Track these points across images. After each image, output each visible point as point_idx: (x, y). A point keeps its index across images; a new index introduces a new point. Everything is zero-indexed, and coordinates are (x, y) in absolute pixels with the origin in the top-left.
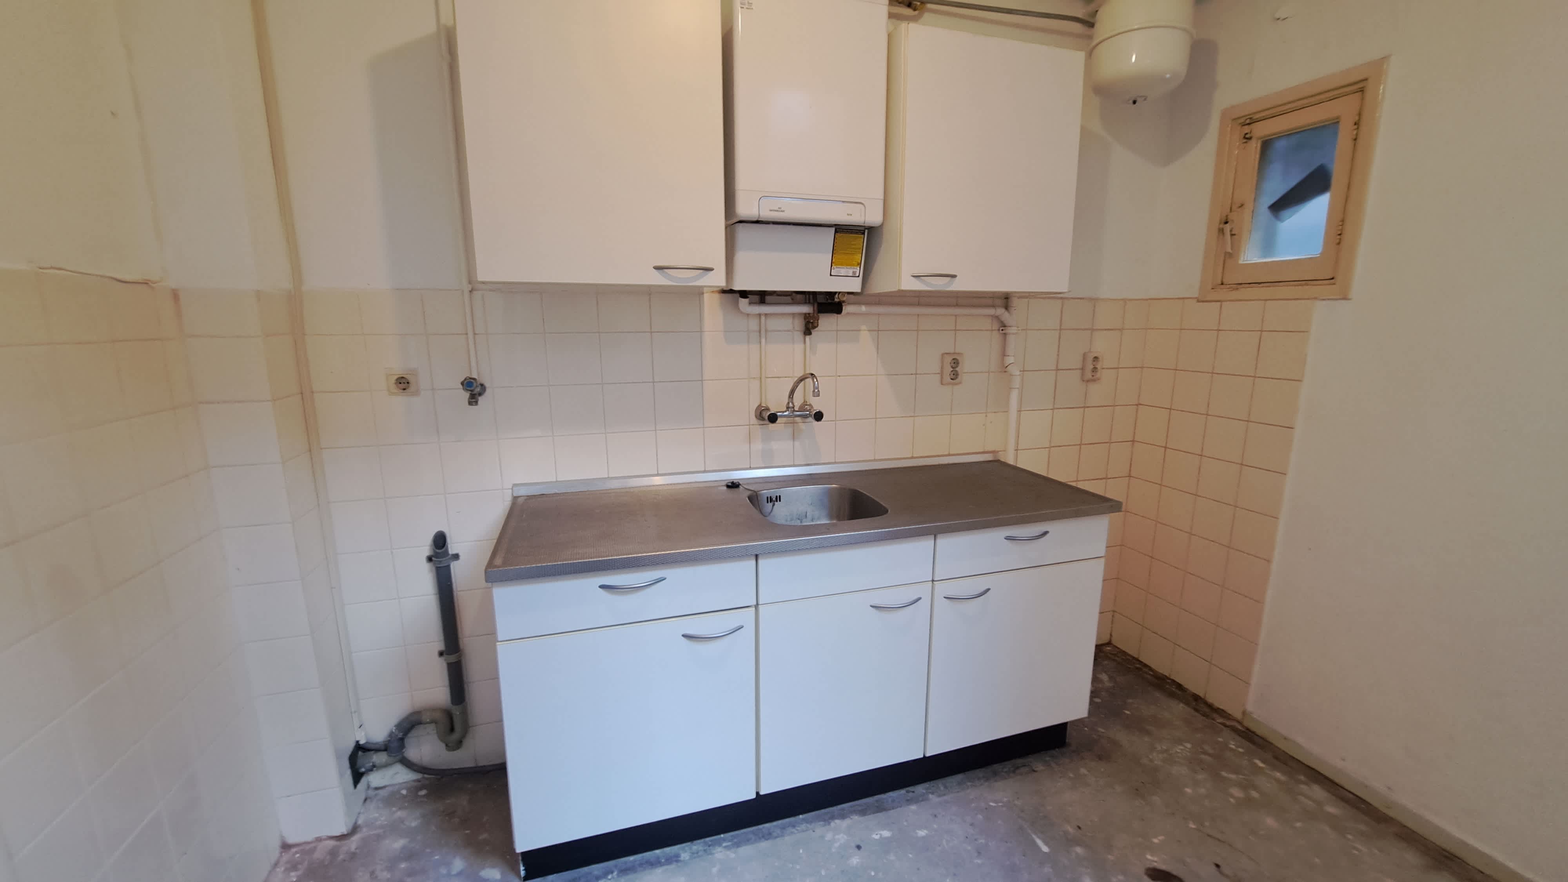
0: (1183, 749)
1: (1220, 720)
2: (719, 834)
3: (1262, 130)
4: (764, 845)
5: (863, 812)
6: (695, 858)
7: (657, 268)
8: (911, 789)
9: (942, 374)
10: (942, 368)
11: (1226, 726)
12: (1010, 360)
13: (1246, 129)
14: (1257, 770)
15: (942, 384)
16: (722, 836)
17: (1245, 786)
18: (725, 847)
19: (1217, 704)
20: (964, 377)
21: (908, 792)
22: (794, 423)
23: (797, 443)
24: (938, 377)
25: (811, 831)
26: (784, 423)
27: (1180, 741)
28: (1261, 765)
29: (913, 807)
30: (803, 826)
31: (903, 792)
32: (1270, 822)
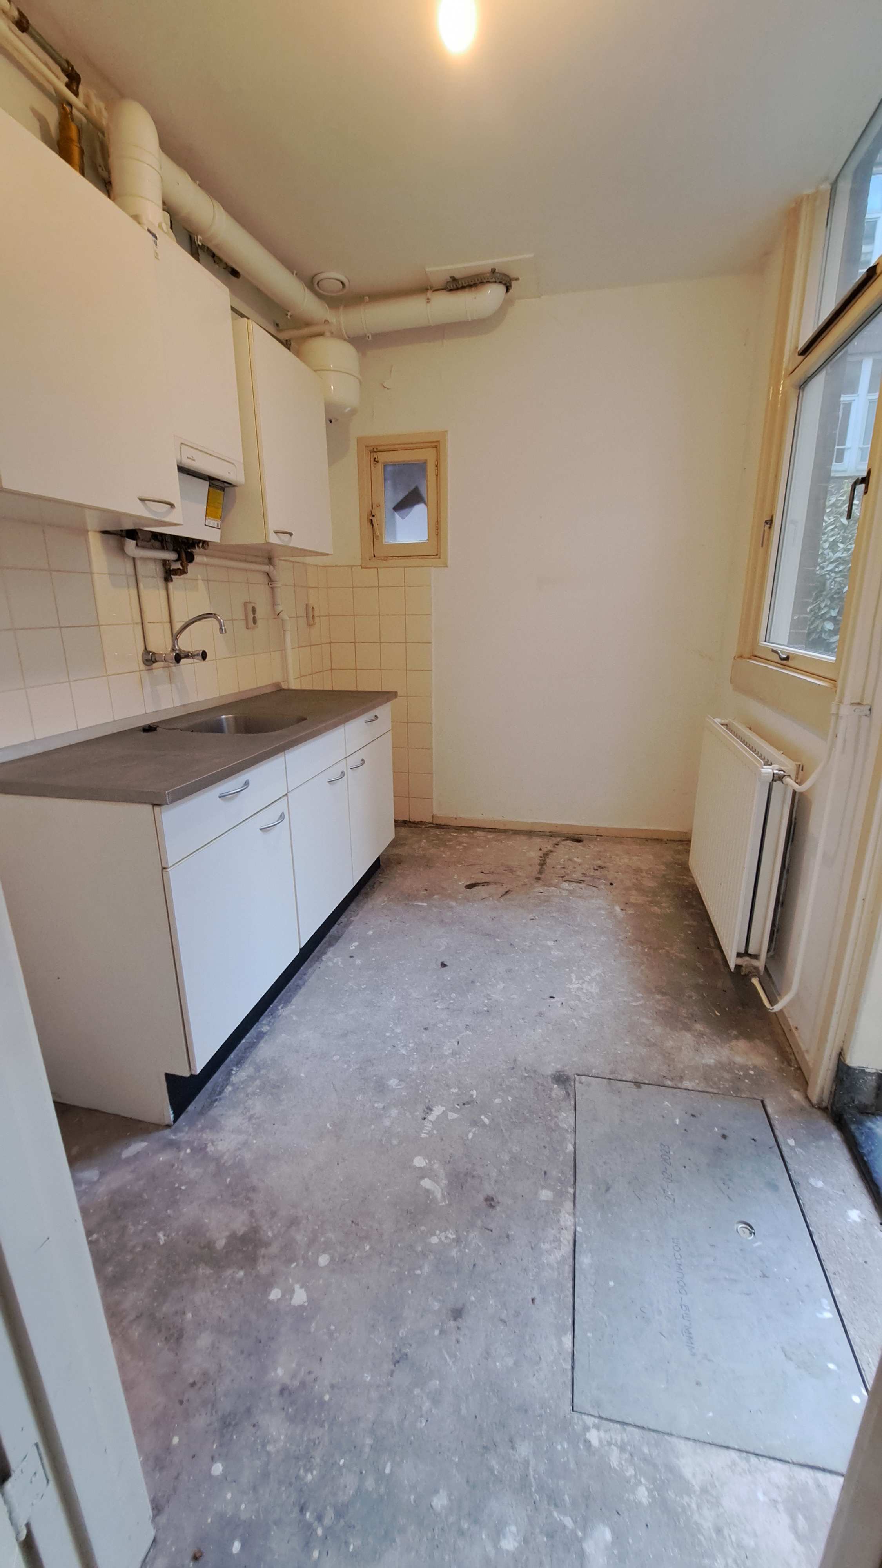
0: (424, 843)
1: (424, 826)
2: (269, 1006)
3: (383, 457)
4: (303, 991)
5: (331, 944)
6: (273, 1024)
7: (142, 500)
8: (339, 922)
9: (246, 619)
10: (246, 614)
11: (428, 827)
12: (280, 608)
13: (375, 455)
14: (457, 837)
15: (247, 628)
16: (271, 1006)
17: (460, 843)
18: (282, 1008)
19: (417, 820)
20: (259, 622)
21: (339, 924)
22: (169, 667)
23: (173, 685)
24: (244, 622)
25: (318, 969)
26: (163, 668)
27: (419, 842)
28: (455, 834)
29: (351, 927)
30: (310, 970)
31: (336, 926)
32: (479, 850)
